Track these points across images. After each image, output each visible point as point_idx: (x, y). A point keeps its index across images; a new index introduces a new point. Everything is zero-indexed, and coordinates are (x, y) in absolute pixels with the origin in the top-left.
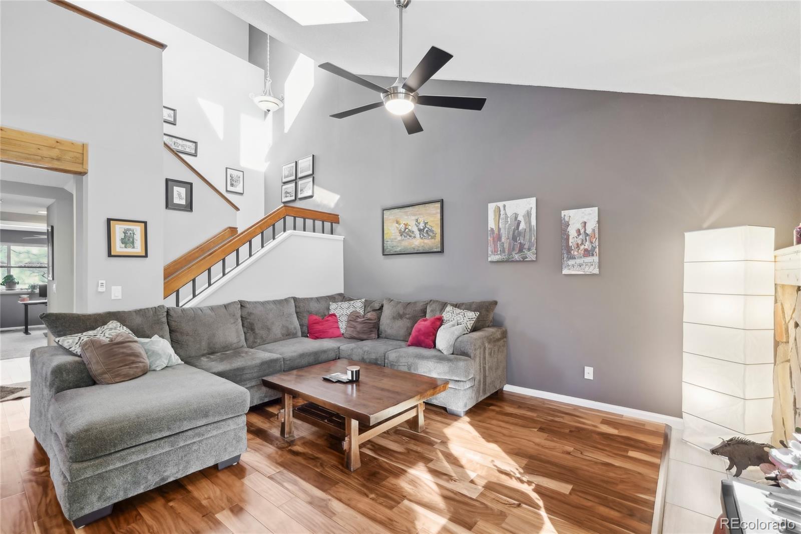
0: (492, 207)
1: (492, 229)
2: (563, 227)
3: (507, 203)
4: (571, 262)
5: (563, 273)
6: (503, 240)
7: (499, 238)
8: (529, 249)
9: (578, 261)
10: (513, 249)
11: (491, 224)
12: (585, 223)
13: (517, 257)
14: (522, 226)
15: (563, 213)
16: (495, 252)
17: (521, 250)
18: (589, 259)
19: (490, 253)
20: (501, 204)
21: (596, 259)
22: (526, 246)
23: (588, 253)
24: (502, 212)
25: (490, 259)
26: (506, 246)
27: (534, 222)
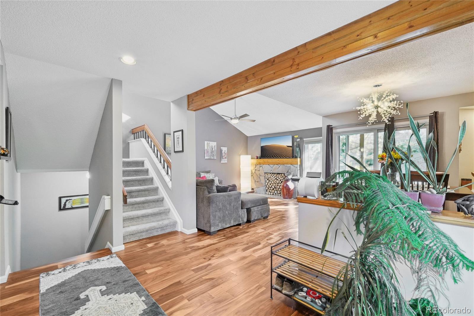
0: (206, 142)
1: (206, 149)
2: (221, 151)
3: (210, 142)
4: (223, 160)
5: (221, 162)
6: (209, 153)
7: (208, 152)
8: (215, 156)
9: (224, 160)
10: (211, 156)
11: (206, 148)
12: (225, 151)
13: (212, 158)
14: (213, 149)
15: (221, 148)
16: (207, 156)
17: (213, 156)
18: (226, 159)
19: (205, 156)
20: (208, 142)
21: (227, 159)
22: (214, 155)
23: (226, 158)
24: (209, 145)
25: (205, 158)
26: (210, 154)
27: (216, 149)
